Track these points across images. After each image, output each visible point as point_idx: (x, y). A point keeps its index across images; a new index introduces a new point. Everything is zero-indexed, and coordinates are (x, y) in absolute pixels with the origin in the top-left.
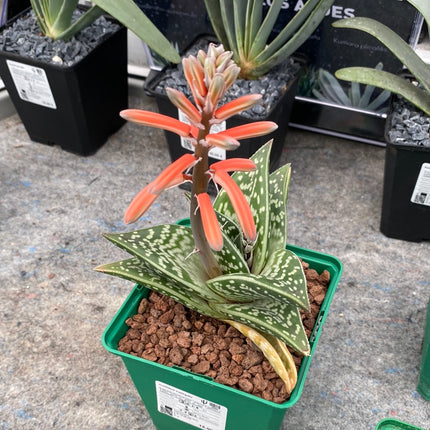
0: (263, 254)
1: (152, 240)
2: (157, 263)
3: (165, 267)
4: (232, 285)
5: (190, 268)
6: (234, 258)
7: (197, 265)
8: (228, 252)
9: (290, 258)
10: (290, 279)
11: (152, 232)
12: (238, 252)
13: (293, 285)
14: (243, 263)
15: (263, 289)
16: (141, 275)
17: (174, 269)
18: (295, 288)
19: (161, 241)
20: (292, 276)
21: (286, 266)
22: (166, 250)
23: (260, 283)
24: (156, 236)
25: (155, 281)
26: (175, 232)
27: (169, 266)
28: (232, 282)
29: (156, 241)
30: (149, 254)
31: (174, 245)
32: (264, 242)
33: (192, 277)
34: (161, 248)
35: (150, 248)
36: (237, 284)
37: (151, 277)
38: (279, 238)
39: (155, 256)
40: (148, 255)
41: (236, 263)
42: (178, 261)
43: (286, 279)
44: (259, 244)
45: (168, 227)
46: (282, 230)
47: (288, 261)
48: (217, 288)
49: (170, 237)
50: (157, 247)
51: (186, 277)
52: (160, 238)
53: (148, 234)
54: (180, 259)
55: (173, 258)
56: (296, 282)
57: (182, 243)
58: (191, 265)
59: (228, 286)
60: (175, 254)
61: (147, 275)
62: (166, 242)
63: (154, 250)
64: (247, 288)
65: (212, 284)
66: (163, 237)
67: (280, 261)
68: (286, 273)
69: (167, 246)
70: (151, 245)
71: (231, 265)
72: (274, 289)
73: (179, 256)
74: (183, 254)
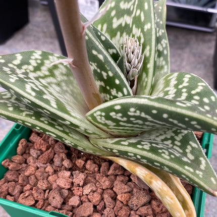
0: (149, 80)
1: (19, 66)
2: (24, 89)
3: (34, 94)
4: (117, 112)
5: (67, 100)
6: (117, 82)
7: (75, 98)
8: (111, 74)
9: (188, 76)
10: (197, 97)
11: (19, 57)
12: (122, 76)
13: (202, 104)
14: (127, 89)
15: (161, 111)
16: (11, 109)
17: (45, 97)
18: (207, 108)
19: (31, 68)
20: (197, 94)
21: (185, 84)
22: (37, 78)
23: (157, 105)
24: (25, 62)
25: (27, 115)
26: (48, 59)
27: (40, 94)
28: (118, 108)
29: (25, 67)
30: (13, 79)
31: (47, 73)
32: (150, 66)
33: (68, 108)
34: (32, 75)
35: (16, 74)
36: (125, 109)
37: (23, 111)
38: (162, 67)
39: (22, 82)
40: (12, 81)
41: (119, 88)
42: (51, 90)
43: (190, 98)
44: (144, 69)
45: (40, 52)
46: (166, 59)
47: (186, 79)
48: (98, 118)
49: (42, 64)
50: (26, 73)
51: (61, 107)
52: (29, 64)
53: (15, 58)
54: (54, 89)
55: (45, 87)
56: (206, 100)
57: (57, 72)
58: (68, 97)
59: (112, 114)
60: (49, 84)
61: (17, 109)
62: (37, 68)
63: (22, 76)
64: (138, 113)
65: (92, 116)
66: (34, 63)
67: (173, 82)
68: (189, 92)
69: (39, 73)
70: (18, 71)
71: (114, 92)
72: (179, 110)
73: (54, 86)
74: (58, 85)
